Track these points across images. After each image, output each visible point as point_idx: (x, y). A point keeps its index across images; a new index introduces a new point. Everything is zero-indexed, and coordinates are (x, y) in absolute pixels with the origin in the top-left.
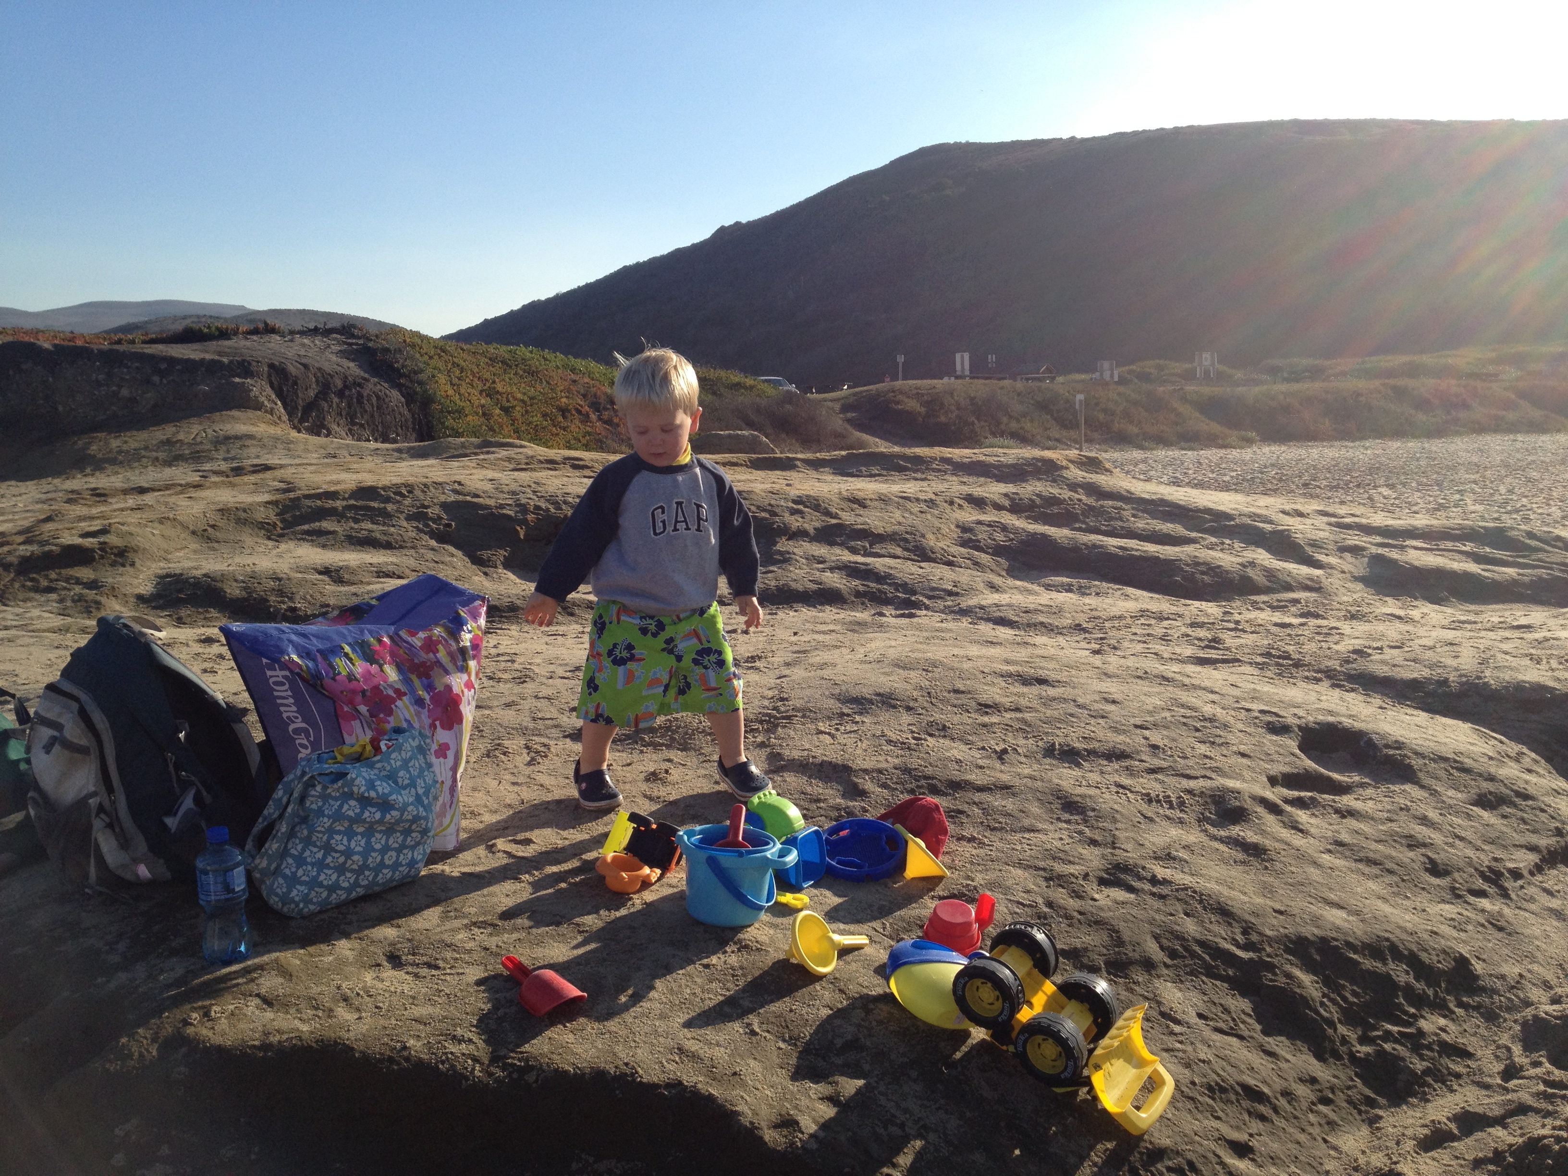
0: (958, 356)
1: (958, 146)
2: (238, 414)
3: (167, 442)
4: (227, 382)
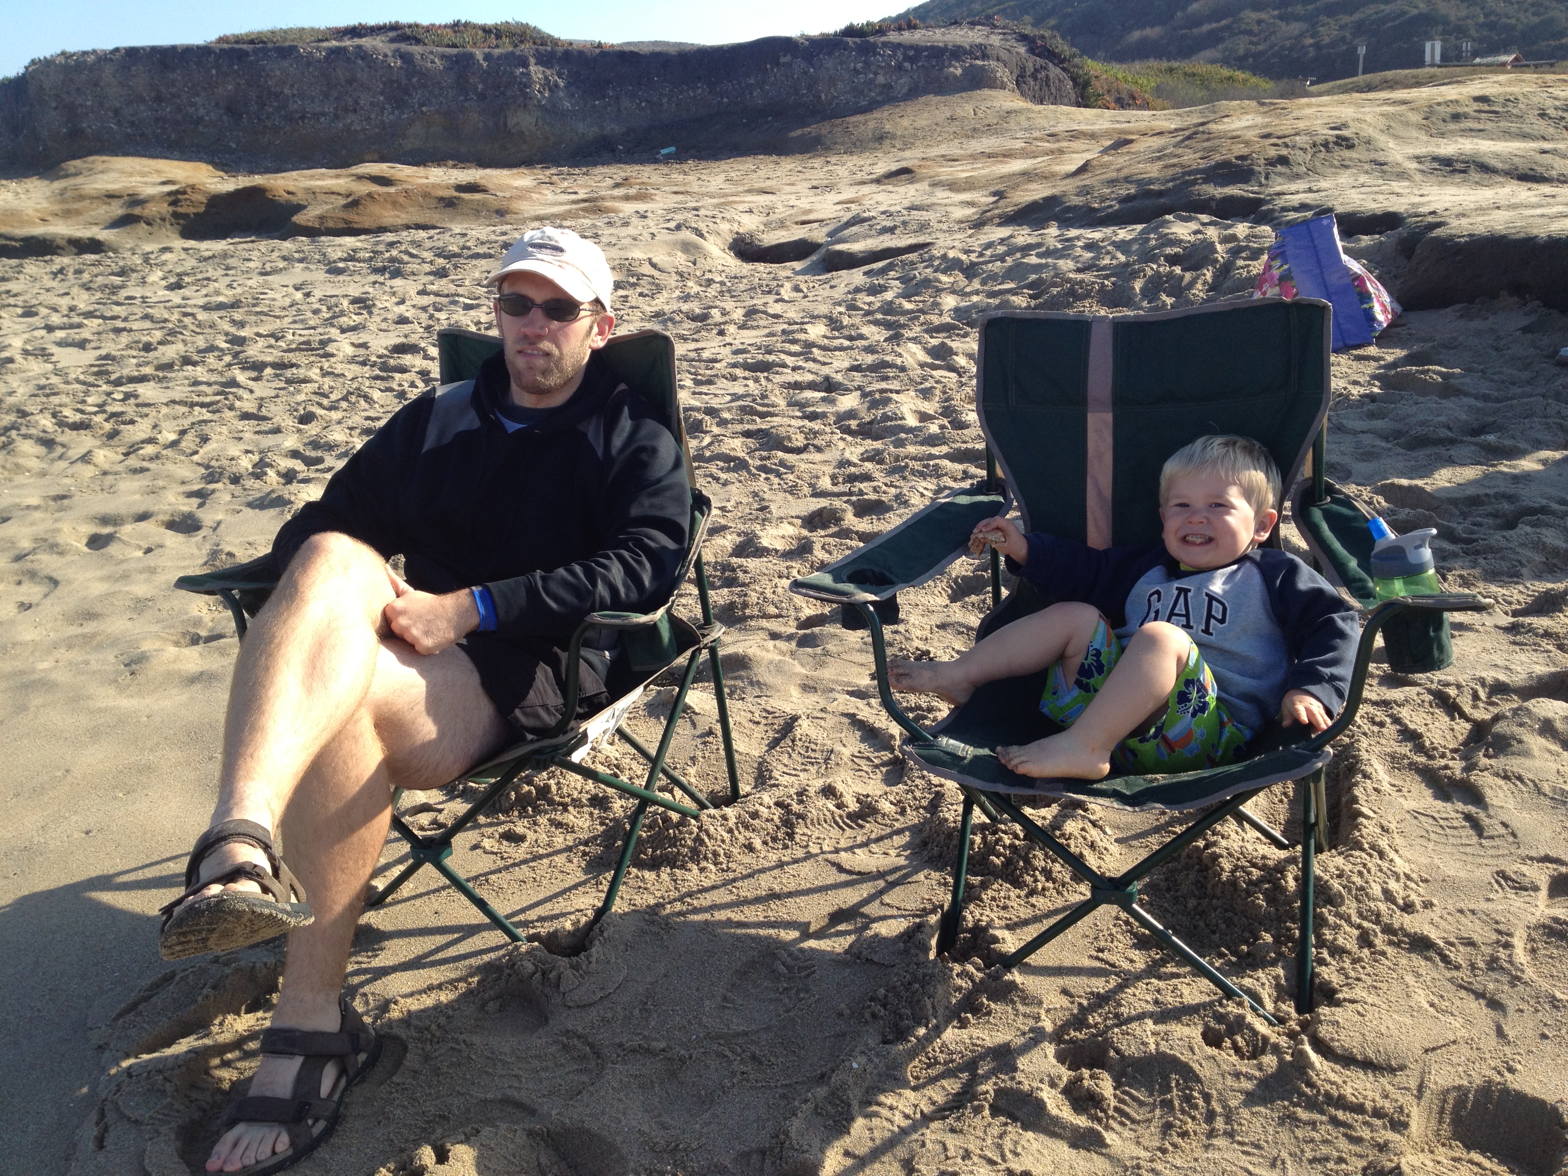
0: (1428, 45)
2: (993, 93)
3: (952, 119)
4: (971, 65)
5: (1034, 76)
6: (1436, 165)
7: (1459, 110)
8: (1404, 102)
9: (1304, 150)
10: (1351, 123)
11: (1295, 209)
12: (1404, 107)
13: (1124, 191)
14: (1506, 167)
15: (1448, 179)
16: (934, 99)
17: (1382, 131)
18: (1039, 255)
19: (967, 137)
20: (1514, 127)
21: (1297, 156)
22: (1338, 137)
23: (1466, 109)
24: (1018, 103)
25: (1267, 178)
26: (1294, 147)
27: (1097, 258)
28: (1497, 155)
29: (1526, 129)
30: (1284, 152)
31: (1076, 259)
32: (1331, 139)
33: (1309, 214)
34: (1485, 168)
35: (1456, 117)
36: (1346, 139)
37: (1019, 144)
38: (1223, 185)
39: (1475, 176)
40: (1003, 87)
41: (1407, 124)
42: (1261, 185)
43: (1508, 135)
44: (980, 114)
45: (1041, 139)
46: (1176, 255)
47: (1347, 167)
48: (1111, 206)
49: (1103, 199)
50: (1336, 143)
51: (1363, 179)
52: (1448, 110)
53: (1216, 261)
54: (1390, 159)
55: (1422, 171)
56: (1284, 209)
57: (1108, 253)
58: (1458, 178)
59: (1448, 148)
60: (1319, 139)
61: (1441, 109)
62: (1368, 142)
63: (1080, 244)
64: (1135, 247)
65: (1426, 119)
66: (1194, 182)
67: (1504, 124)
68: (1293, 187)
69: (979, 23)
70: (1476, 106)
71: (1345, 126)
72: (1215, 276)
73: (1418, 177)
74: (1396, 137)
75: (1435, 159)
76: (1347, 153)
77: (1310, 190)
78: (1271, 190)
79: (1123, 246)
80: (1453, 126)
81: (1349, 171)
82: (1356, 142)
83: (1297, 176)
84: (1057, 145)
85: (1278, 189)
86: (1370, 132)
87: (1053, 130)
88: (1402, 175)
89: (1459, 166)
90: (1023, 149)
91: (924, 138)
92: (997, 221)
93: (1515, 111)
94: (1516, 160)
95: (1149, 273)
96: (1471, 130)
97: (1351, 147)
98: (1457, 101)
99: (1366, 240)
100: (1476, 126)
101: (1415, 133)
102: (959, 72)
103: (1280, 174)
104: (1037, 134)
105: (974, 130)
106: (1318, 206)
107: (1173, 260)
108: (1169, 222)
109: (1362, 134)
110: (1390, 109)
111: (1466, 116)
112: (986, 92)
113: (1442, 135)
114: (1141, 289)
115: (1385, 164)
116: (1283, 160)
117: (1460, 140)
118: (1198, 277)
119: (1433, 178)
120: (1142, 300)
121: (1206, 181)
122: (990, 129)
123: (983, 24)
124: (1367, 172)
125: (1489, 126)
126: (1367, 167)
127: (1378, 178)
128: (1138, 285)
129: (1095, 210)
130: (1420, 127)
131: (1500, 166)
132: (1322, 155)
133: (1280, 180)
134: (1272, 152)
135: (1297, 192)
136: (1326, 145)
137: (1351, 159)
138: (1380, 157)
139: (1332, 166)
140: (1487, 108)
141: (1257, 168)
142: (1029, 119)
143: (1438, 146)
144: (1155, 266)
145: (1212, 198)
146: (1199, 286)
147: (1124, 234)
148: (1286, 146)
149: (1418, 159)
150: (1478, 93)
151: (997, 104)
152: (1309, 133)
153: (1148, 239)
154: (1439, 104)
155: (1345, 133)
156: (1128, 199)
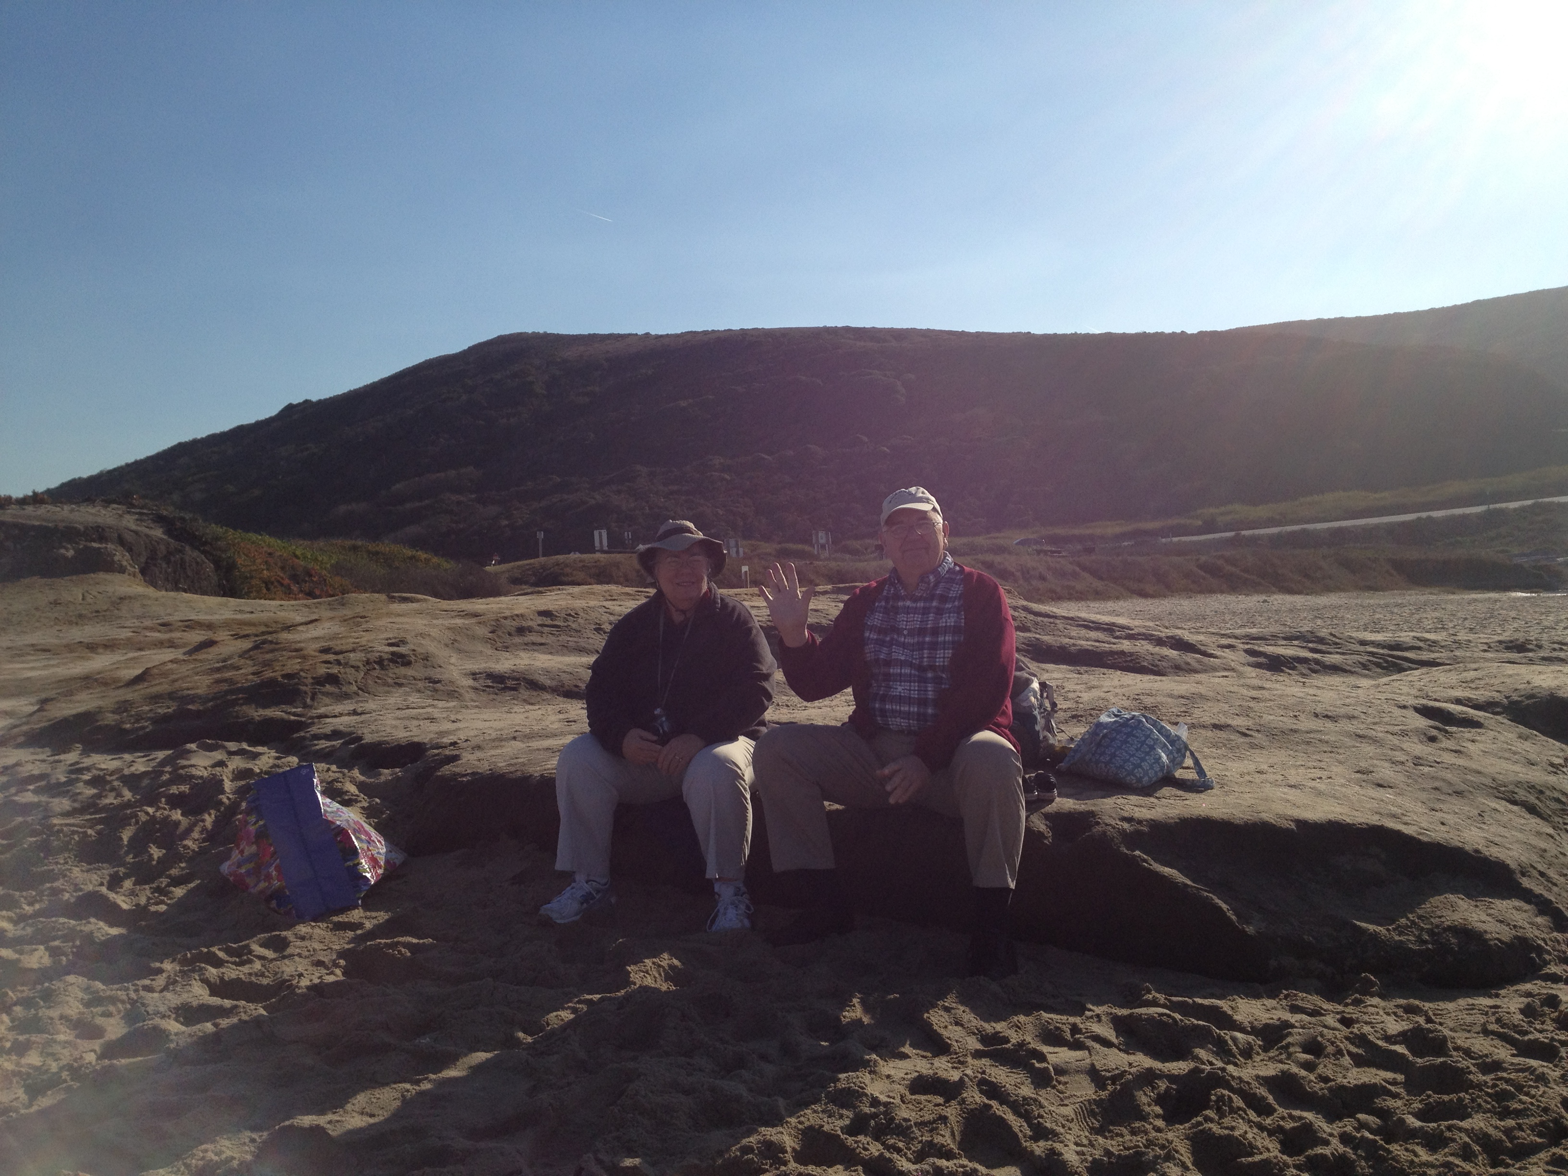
0: (596, 533)
1: (536, 336)
2: (108, 576)
3: (56, 603)
4: (86, 547)
5: (167, 558)
6: (489, 682)
7: (524, 624)
8: (476, 615)
9: (357, 668)
10: (409, 638)
11: (327, 737)
12: (474, 620)
13: (166, 709)
14: (554, 683)
15: (498, 698)
16: (38, 581)
17: (447, 645)
18: (36, 792)
19: (71, 623)
20: (572, 641)
21: (350, 674)
22: (393, 653)
23: (530, 623)
24: (137, 588)
25: (313, 699)
26: (346, 665)
27: (99, 796)
28: (547, 671)
29: (583, 643)
30: (335, 670)
31: (74, 797)
32: (386, 656)
33: (337, 743)
34: (534, 685)
35: (521, 631)
36: (402, 656)
37: (126, 634)
38: (265, 707)
39: (525, 693)
40: (122, 570)
41: (473, 637)
42: (305, 706)
43: (566, 649)
44: (89, 599)
45: (152, 629)
46: (182, 795)
47: (400, 685)
48: (143, 728)
49: (139, 718)
50: (391, 660)
51: (414, 699)
52: (514, 623)
53: (221, 803)
54: (445, 677)
55: (475, 689)
56: (316, 737)
57: (113, 789)
58: (507, 695)
59: (505, 664)
60: (373, 656)
61: (507, 622)
62: (426, 659)
63: (87, 777)
64: (146, 782)
65: (493, 632)
66: (234, 703)
67: (564, 638)
68: (338, 708)
69: (114, 502)
70: (540, 620)
71: (402, 642)
72: (216, 823)
73: (469, 695)
74: (460, 651)
75: (490, 676)
76: (403, 671)
77: (355, 713)
78: (314, 712)
79: (132, 781)
80: (517, 640)
81: (402, 690)
82: (413, 658)
83: (346, 696)
84: (167, 636)
85: (322, 710)
86: (431, 647)
87: (167, 619)
88: (453, 694)
89: (510, 683)
90: (129, 639)
91: (19, 623)
92: (21, 739)
93: (574, 626)
94: (564, 676)
95: (143, 818)
96: (534, 644)
97: (408, 664)
98: (522, 615)
99: (386, 774)
100: (540, 640)
101: (480, 647)
102: (71, 553)
103: (327, 694)
104: (148, 623)
105: (80, 616)
106: (351, 733)
107: (175, 802)
108: (190, 751)
109: (420, 650)
110: (459, 621)
111: (530, 630)
112: (102, 575)
113: (506, 648)
114: (131, 839)
115: (439, 682)
116: (333, 679)
117: (522, 654)
118: (195, 824)
119: (484, 697)
120: (127, 853)
121: (248, 701)
122: (98, 615)
123: (119, 503)
124: (419, 691)
125: (550, 640)
126: (420, 685)
127: (428, 697)
128: (126, 835)
129: (126, 731)
130: (487, 640)
131: (548, 683)
132: (375, 673)
133: (327, 700)
134: (322, 670)
135: (341, 715)
136: (380, 662)
137: (405, 677)
138: (436, 674)
139: (386, 684)
140: (549, 622)
141: (304, 688)
142: (144, 606)
143: (498, 661)
144: (150, 810)
145: (251, 721)
146: (196, 835)
147: (140, 764)
148: (338, 663)
149: (474, 675)
150: (543, 608)
151: (110, 589)
152: (366, 650)
153: (162, 773)
154: (505, 618)
155: (402, 650)
156: (166, 718)
